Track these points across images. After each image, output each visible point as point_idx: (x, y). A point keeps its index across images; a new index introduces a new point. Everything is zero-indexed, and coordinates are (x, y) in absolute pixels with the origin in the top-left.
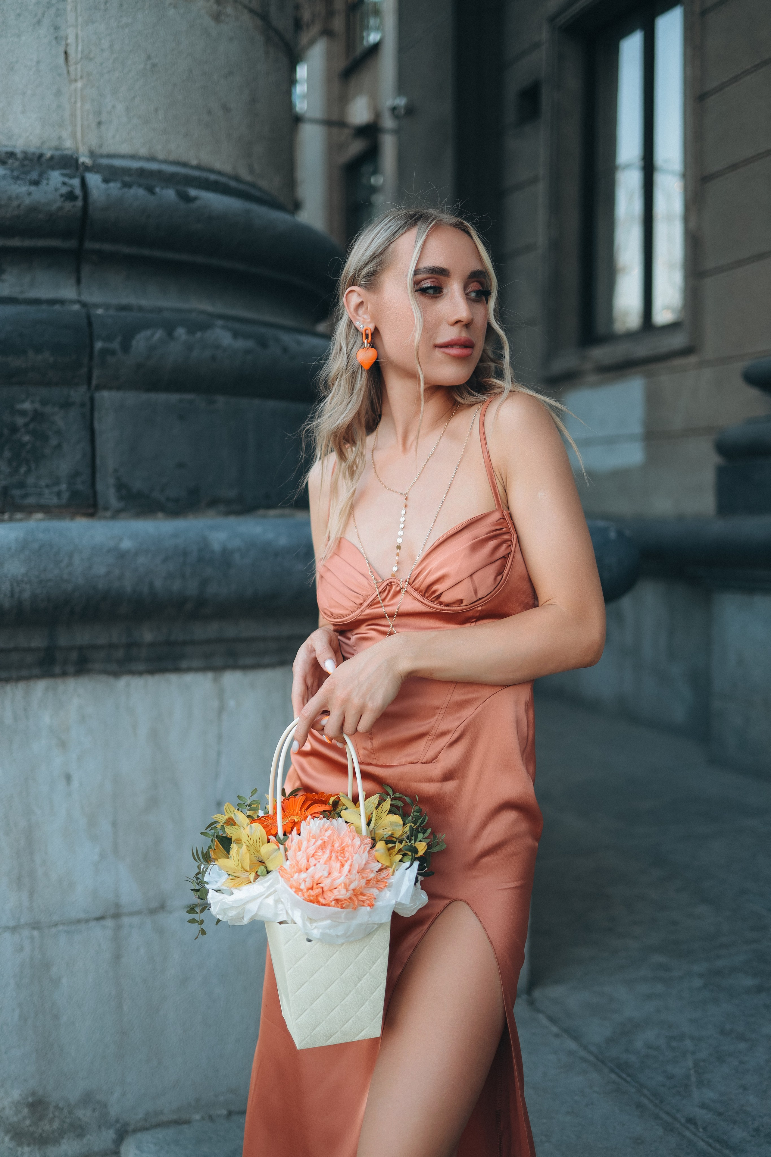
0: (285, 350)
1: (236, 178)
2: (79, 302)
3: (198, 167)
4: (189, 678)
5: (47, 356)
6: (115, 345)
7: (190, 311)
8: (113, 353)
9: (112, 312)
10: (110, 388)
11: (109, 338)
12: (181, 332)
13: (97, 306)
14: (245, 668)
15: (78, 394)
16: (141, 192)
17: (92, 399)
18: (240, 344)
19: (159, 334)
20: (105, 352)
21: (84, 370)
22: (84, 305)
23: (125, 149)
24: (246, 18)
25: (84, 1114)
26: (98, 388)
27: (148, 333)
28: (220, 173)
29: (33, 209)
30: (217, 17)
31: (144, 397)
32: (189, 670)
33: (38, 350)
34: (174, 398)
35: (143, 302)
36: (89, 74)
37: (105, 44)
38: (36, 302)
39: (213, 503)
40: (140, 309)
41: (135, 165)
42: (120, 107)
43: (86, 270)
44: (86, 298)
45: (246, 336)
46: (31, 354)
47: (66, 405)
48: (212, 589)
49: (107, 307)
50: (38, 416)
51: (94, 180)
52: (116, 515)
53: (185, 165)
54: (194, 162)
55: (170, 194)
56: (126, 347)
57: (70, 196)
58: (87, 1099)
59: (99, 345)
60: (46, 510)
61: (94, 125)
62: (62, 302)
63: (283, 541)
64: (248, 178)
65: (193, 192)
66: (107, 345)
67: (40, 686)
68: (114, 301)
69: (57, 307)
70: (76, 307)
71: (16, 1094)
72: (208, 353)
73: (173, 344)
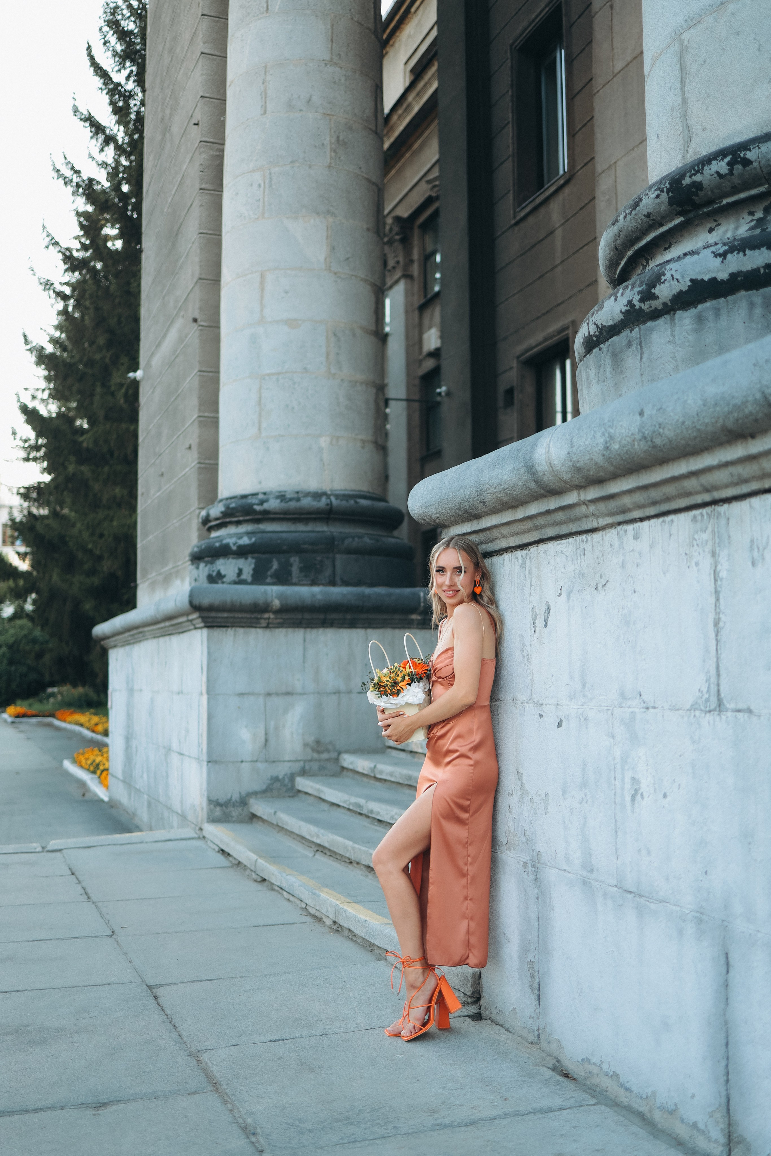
1: (370, 493)
2: (329, 531)
3: (358, 491)
4: (358, 630)
5: (323, 546)
6: (340, 543)
7: (358, 533)
8: (339, 545)
9: (338, 534)
10: (338, 554)
11: (338, 541)
12: (356, 539)
13: (333, 532)
14: (373, 628)
15: (331, 555)
17: (334, 557)
18: (372, 541)
19: (350, 540)
20: (337, 545)
21: (332, 549)
22: (331, 532)
23: (339, 488)
25: (330, 747)
26: (336, 554)
27: (348, 539)
28: (364, 492)
29: (318, 508)
31: (347, 556)
34: (354, 556)
36: (329, 469)
38: (318, 532)
40: (345, 532)
41: (342, 493)
42: (337, 477)
44: (331, 530)
45: (373, 539)
46: (319, 545)
47: (328, 558)
48: (365, 604)
49: (337, 532)
50: (321, 561)
51: (333, 499)
52: (340, 586)
53: (355, 491)
54: (357, 489)
55: (352, 502)
56: (342, 543)
57: (327, 504)
58: (331, 743)
59: (335, 543)
60: (323, 585)
61: (331, 483)
62: (325, 532)
65: (357, 501)
66: (337, 543)
67: (321, 630)
70: (328, 533)
71: (313, 738)
72: (363, 544)
73: (354, 542)
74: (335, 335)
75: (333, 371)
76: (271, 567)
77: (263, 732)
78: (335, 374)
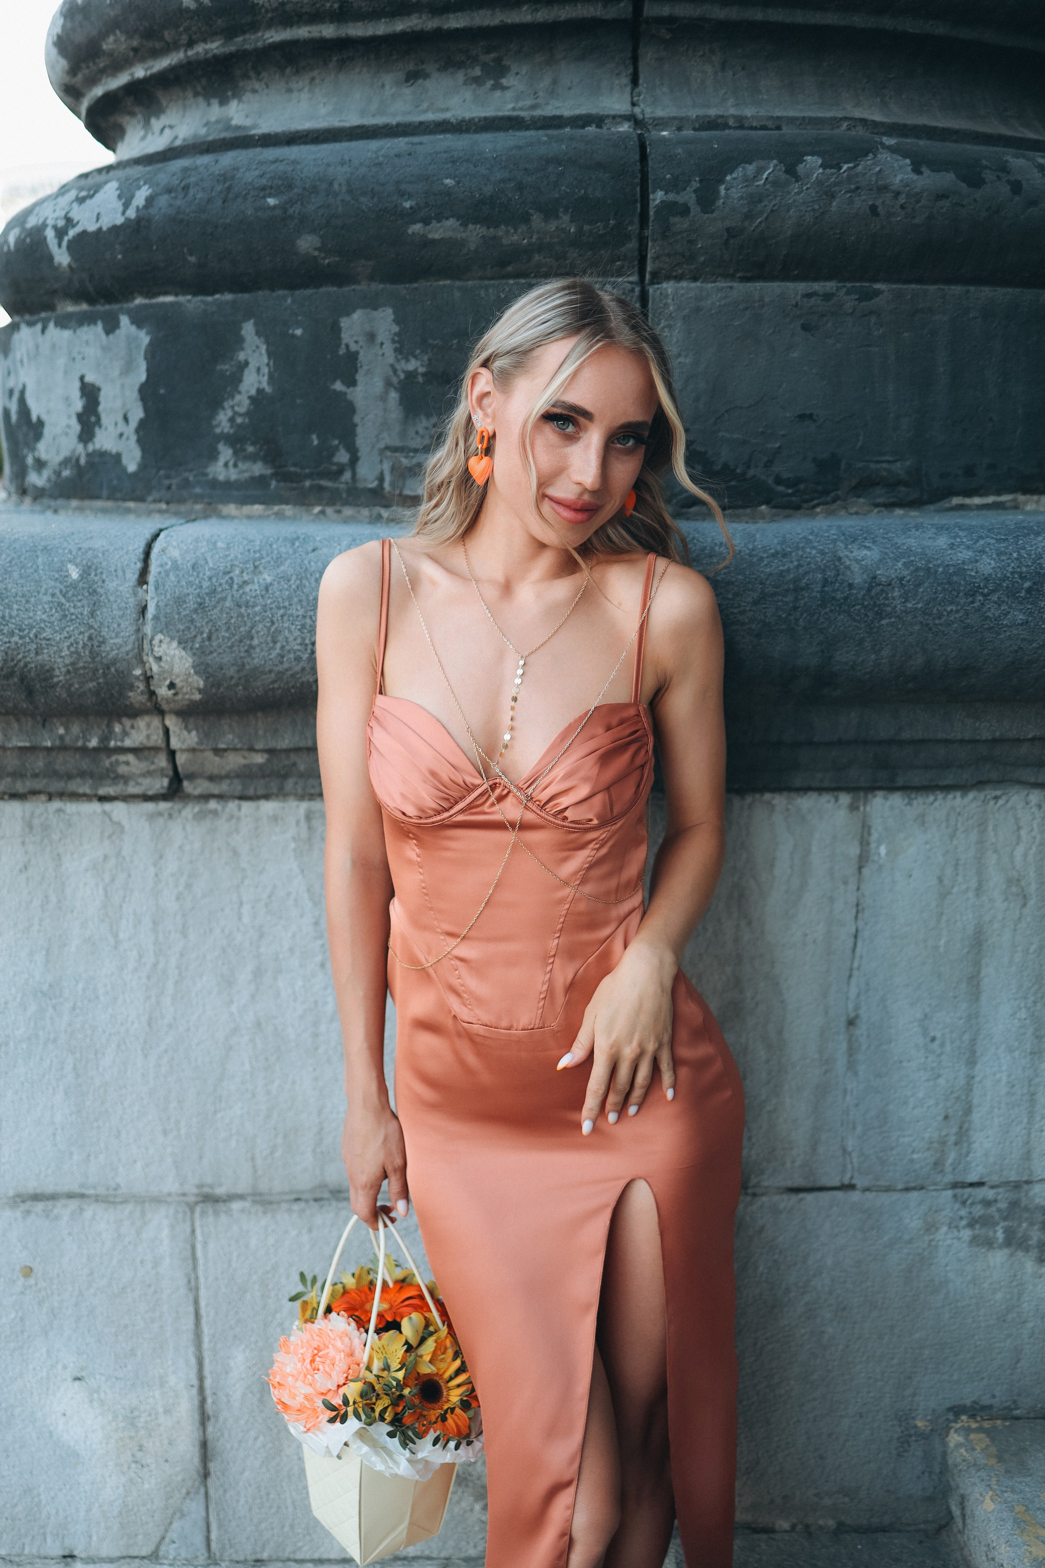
0: (1016, 187)
2: (630, 118)
4: (806, 802)
5: (565, 222)
6: (688, 197)
7: (835, 122)
8: (684, 211)
9: (688, 133)
10: (679, 278)
11: (676, 185)
12: (809, 165)
13: (661, 123)
14: (907, 789)
17: (644, 298)
18: (928, 180)
19: (771, 169)
20: (669, 208)
21: (633, 244)
22: (637, 122)
26: (657, 277)
27: (751, 168)
31: (740, 289)
32: (805, 789)
33: (549, 212)
34: (796, 289)
35: (749, 112)
38: (555, 122)
39: (862, 487)
40: (741, 124)
43: (648, 56)
44: (647, 110)
45: (938, 165)
46: (537, 219)
48: (844, 656)
49: (680, 123)
56: (707, 200)
59: (658, 197)
62: (599, 120)
63: (987, 566)
66: (671, 197)
68: (693, 113)
69: (591, 129)
70: (625, 127)
72: (861, 203)
73: (795, 187)
76: (236, 379)
77: (186, 1407)
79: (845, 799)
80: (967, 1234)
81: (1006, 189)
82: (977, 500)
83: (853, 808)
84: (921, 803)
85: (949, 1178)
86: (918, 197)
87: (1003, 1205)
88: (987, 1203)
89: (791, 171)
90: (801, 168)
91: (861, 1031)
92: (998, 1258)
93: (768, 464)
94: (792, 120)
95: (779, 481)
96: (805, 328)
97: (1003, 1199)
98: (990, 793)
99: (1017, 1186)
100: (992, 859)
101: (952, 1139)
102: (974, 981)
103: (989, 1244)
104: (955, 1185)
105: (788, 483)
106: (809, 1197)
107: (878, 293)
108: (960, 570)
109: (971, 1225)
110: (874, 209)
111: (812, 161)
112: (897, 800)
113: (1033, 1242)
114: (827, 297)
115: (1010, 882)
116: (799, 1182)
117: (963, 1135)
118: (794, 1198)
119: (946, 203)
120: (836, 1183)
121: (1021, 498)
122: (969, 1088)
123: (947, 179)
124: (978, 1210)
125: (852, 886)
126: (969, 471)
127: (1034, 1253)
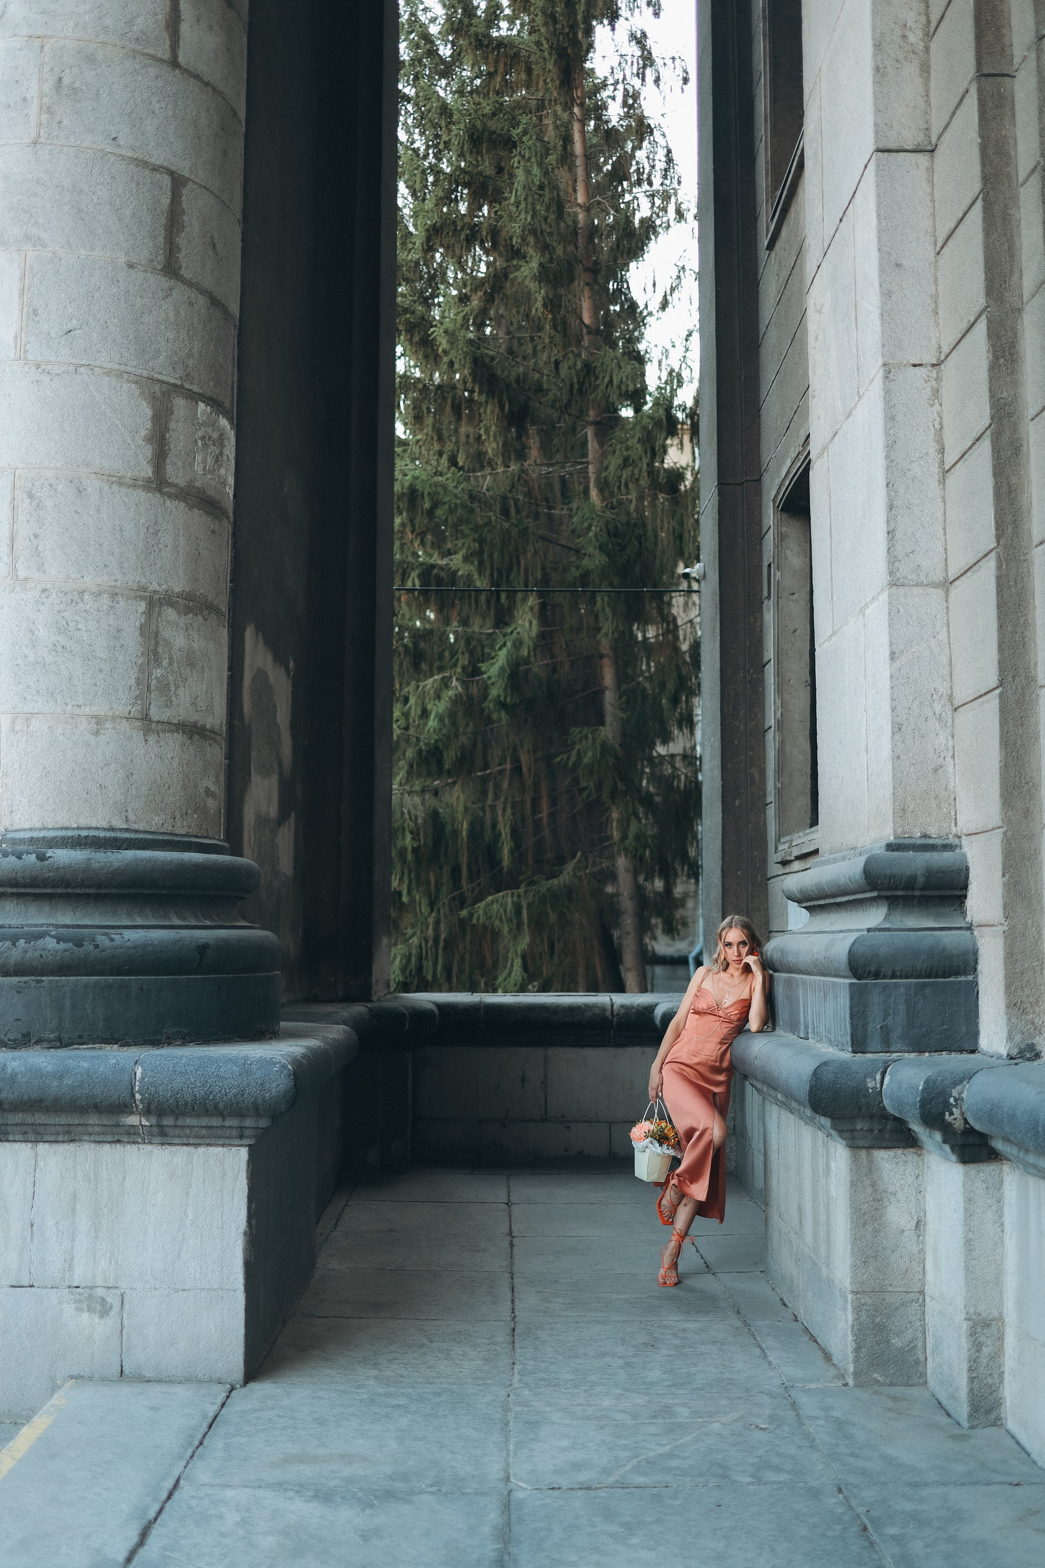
0: (97, 946)
1: (112, 829)
3: (78, 828)
4: (17, 1146)
7: (43, 925)
16: (13, 859)
18: (62, 945)
23: (27, 825)
24: (125, 724)
28: (97, 828)
30: (97, 733)
32: (14, 1141)
34: (16, 979)
36: (6, 785)
37: (17, 765)
39: (38, 1042)
41: (28, 835)
42: (25, 801)
45: (65, 941)
53: (67, 829)
54: (75, 826)
55: (32, 857)
61: (8, 814)
63: (50, 1069)
64: (124, 826)
65: (49, 853)
72: (37, 954)
73: (15, 949)
74: (31, 496)
75: (22, 574)
78: (26, 579)
79: (30, 1145)
80: (74, 1306)
81: (92, 947)
82: (85, 1046)
83: (32, 1148)
84: (55, 1147)
85: (67, 1284)
86: (57, 951)
87: (86, 1295)
88: (80, 1294)
89: (14, 944)
90: (17, 944)
91: (35, 1227)
92: (85, 1315)
93: (5, 1035)
94: (27, 925)
95: (9, 1040)
96: (18, 992)
97: (86, 1292)
98: (78, 1144)
99: (91, 1288)
100: (79, 1167)
101: (67, 1269)
102: (74, 1210)
103: (82, 1310)
104: (69, 1287)
105: (12, 1041)
106: (18, 1289)
107: (43, 981)
108: (40, 1069)
109: (75, 1303)
110: (41, 956)
111: (22, 941)
112: (47, 1145)
113: (97, 1310)
114: (25, 983)
115: (85, 1175)
116: (15, 1284)
117: (71, 1268)
118: (13, 1289)
119: (68, 953)
120: (27, 1284)
121: (103, 1045)
122: (72, 1250)
123: (69, 945)
124: (77, 1297)
125: (32, 1175)
126: (80, 1037)
127: (98, 1315)
